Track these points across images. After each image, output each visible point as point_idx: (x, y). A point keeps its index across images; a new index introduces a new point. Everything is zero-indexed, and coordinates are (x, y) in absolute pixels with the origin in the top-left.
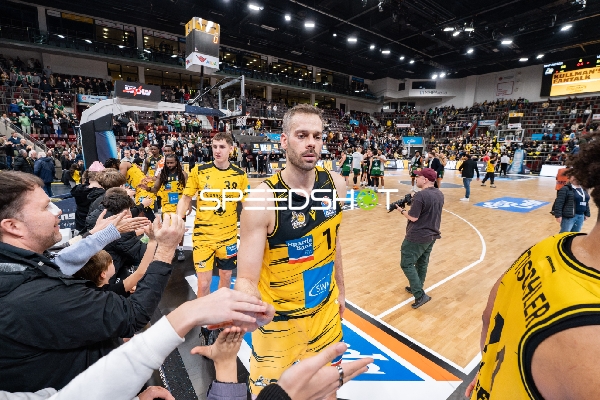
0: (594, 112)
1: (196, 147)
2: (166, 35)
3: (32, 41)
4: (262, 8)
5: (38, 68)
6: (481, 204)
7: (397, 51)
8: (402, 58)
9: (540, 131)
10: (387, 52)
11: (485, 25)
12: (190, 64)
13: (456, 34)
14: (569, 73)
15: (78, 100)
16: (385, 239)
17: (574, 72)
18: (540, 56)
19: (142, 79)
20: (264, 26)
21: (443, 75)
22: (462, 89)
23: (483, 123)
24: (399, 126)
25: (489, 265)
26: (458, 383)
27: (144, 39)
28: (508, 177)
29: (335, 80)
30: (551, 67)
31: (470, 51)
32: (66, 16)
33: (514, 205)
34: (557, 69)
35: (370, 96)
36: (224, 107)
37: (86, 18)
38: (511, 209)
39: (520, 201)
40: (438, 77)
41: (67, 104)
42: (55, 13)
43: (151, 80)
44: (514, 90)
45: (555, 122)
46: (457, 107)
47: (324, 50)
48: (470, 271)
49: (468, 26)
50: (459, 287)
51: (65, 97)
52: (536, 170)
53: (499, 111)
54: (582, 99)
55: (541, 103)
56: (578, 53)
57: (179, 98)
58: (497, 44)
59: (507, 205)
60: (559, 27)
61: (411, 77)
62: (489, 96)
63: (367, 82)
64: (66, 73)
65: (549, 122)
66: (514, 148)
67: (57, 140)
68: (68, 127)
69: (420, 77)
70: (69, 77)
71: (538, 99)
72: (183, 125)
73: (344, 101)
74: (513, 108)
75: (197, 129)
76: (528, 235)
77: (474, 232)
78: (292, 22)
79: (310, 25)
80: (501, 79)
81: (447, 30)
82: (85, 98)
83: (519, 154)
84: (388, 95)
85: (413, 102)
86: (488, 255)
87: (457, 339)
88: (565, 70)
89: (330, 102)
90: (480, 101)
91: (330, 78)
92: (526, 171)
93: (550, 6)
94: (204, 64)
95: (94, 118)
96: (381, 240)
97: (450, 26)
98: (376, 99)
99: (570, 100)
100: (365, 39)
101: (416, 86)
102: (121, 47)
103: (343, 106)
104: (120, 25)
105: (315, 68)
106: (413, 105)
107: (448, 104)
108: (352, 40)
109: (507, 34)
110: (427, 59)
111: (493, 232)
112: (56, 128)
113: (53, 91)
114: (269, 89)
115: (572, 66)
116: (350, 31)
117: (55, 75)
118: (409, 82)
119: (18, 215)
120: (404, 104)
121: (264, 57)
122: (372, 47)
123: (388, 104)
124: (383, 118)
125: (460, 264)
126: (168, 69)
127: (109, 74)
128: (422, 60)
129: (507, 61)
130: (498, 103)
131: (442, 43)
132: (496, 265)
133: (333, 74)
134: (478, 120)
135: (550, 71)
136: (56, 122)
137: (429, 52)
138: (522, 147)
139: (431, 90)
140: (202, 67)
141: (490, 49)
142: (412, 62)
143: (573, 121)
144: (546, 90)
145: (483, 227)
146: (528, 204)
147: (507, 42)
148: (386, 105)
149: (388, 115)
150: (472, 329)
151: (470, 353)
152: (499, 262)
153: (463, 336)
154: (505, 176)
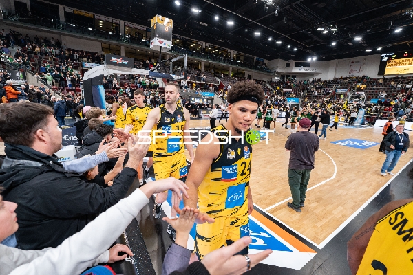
1: (155, 98)
2: (139, 27)
3: (56, 28)
4: (200, 11)
5: (58, 45)
6: (335, 143)
7: (286, 42)
8: (289, 47)
9: (376, 97)
10: (279, 42)
11: (344, 27)
12: (153, 45)
13: (325, 32)
14: (398, 60)
15: (82, 66)
16: (272, 162)
17: (401, 60)
18: (379, 49)
19: (123, 54)
20: (201, 23)
21: (315, 59)
22: (326, 68)
23: (339, 91)
24: (285, 90)
25: (338, 181)
26: (314, 254)
27: (125, 29)
29: (245, 59)
30: (386, 56)
31: (334, 44)
32: (77, 12)
33: (356, 144)
34: (390, 57)
35: (268, 71)
36: (174, 73)
37: (90, 14)
38: (355, 146)
39: (360, 141)
40: (312, 60)
41: (76, 68)
42: (70, 10)
43: (129, 54)
44: (361, 70)
45: (386, 92)
46: (323, 79)
47: (239, 40)
48: (326, 184)
49: (333, 27)
50: (318, 194)
51: (75, 63)
52: (372, 122)
53: (349, 83)
54: (406, 78)
55: (378, 79)
56: (405, 47)
57: (145, 67)
58: (351, 40)
59: (352, 143)
60: (394, 30)
61: (294, 59)
62: (343, 74)
63: (265, 61)
64: (76, 49)
65: (382, 92)
66: (358, 108)
67: (69, 90)
68: (75, 83)
69: (300, 59)
70: (77, 51)
71: (376, 77)
72: (148, 84)
73: (250, 73)
74: (359, 82)
75: (156, 87)
76: (365, 163)
77: (329, 160)
78: (220, 20)
79: (230, 23)
80: (353, 62)
81: (319, 29)
82: (87, 65)
83: (362, 112)
84: (279, 70)
85: (295, 75)
86: (340, 174)
87: (315, 227)
88: (395, 58)
89: (241, 73)
90: (338, 76)
91: (242, 58)
92: (366, 122)
93: (388, 16)
94: (163, 45)
95: (92, 77)
96: (270, 162)
97: (321, 27)
98: (271, 72)
99: (398, 78)
100: (266, 33)
101: (297, 65)
102: (111, 33)
103: (249, 76)
104: (110, 19)
105: (232, 51)
106: (294, 77)
107: (317, 78)
108: (257, 34)
109: (358, 33)
110: (305, 47)
111: (342, 160)
112: (68, 83)
113: (67, 59)
114: (203, 64)
115: (400, 56)
116: (256, 28)
117: (69, 50)
118: (293, 62)
119: (46, 128)
120: (288, 76)
121: (200, 42)
122: (270, 39)
123: (279, 76)
124: (274, 85)
125: (320, 180)
126: (139, 48)
127: (103, 50)
128: (302, 48)
129: (357, 51)
130: (350, 78)
131: (315, 38)
132: (342, 181)
133: (244, 56)
134: (337, 89)
135: (385, 59)
136: (68, 79)
137: (307, 44)
138: (364, 107)
139: (306, 68)
140: (161, 47)
141: (347, 43)
142: (295, 49)
143: (398, 91)
144: (382, 71)
145: (335, 157)
146: (366, 144)
147: (358, 39)
148: (277, 76)
149: (279, 83)
150: (325, 221)
151: (323, 236)
152: (345, 179)
153: (319, 225)
154: (352, 125)
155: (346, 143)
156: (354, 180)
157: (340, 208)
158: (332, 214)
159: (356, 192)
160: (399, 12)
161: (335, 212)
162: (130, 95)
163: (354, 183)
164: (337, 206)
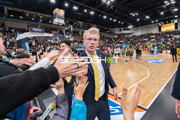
0: (173, 35)
2: (47, 16)
4: (78, 8)
6: (147, 62)
7: (118, 20)
8: (120, 22)
10: (115, 20)
11: (141, 13)
12: (55, 22)
13: (134, 15)
14: (165, 25)
16: (119, 73)
17: (166, 25)
18: (157, 21)
19: (39, 27)
20: (78, 13)
21: (131, 26)
22: (137, 30)
23: (144, 40)
24: (121, 41)
25: (151, 78)
26: (145, 112)
27: (40, 17)
28: (154, 54)
29: (100, 29)
30: (160, 24)
31: (138, 20)
32: (14, 10)
33: (156, 61)
34: (162, 24)
35: (111, 33)
36: (66, 35)
37: (21, 11)
39: (158, 60)
40: (130, 27)
42: (11, 9)
44: (151, 30)
45: (164, 38)
46: (137, 35)
48: (145, 80)
49: (137, 13)
50: (143, 84)
51: (12, 34)
52: (161, 52)
53: (148, 36)
54: (170, 32)
56: (166, 20)
57: (51, 33)
58: (145, 18)
59: (154, 61)
60: (160, 13)
61: (123, 27)
62: (145, 32)
63: (110, 29)
64: (13, 27)
65: (162, 38)
66: (154, 46)
69: (125, 27)
71: (158, 32)
72: (53, 43)
73: (104, 35)
74: (151, 35)
76: (161, 69)
77: (145, 69)
78: (87, 12)
79: (92, 13)
80: (147, 27)
82: (19, 35)
83: (156, 48)
84: (117, 32)
85: (124, 34)
86: (150, 75)
87: (143, 99)
90: (143, 33)
92: (158, 52)
93: (157, 8)
95: (21, 38)
97: (132, 13)
98: (113, 34)
99: (167, 32)
100: (109, 17)
101: (124, 30)
102: (33, 19)
103: (104, 36)
104: (32, 13)
105: (94, 25)
106: (124, 35)
107: (134, 34)
108: (105, 17)
109: (147, 15)
110: (126, 22)
111: (151, 69)
113: (8, 33)
114: (81, 31)
115: (165, 23)
116: (104, 15)
117: (9, 28)
118: (122, 29)
120: (121, 35)
121: (79, 22)
122: (111, 19)
123: (117, 35)
124: (116, 39)
125: (142, 78)
126: (48, 26)
128: (125, 23)
129: (148, 23)
130: (148, 34)
133: (100, 27)
135: (160, 25)
137: (127, 20)
138: (156, 46)
139: (129, 31)
140: (59, 23)
141: (143, 19)
142: (122, 23)
143: (168, 38)
144: (160, 30)
145: (148, 68)
147: (148, 17)
148: (116, 35)
149: (117, 38)
150: (147, 96)
151: (148, 103)
152: (153, 76)
153: (145, 98)
154: (153, 54)
155: (152, 61)
156: (158, 76)
157: (154, 89)
158: (150, 92)
159: (159, 81)
160: (160, 6)
161: (152, 91)
162: (43, 48)
163: (158, 77)
164: (152, 88)
